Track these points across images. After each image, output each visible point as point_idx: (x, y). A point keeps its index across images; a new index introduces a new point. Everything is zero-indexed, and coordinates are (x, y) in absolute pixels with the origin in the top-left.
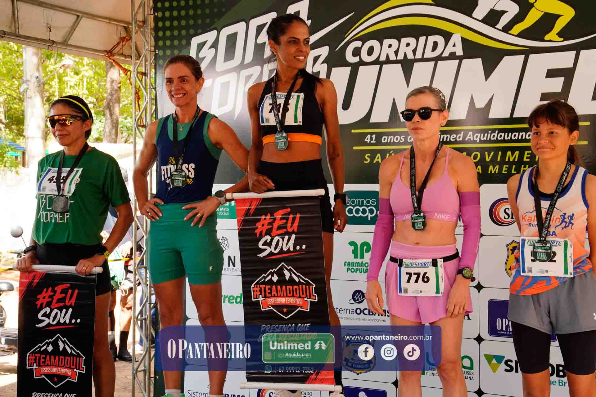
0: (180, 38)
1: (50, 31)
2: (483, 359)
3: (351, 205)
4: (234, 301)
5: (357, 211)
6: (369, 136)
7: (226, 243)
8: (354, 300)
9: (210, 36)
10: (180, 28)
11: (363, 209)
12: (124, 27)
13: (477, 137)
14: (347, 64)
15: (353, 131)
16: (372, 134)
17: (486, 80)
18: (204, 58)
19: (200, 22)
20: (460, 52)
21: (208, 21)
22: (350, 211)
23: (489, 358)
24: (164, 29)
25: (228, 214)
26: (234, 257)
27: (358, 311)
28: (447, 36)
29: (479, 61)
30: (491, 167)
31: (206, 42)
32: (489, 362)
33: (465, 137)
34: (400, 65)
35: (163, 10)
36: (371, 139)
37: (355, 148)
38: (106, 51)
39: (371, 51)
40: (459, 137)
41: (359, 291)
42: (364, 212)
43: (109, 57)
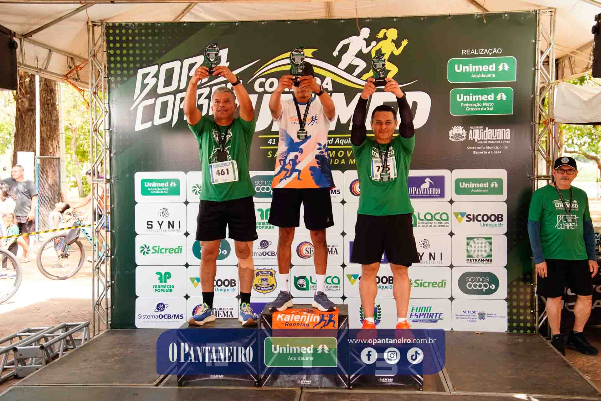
0: (128, 69)
1: (38, 61)
2: (346, 277)
3: (258, 185)
4: (173, 252)
5: (263, 189)
6: (271, 140)
7: (167, 212)
8: (262, 247)
9: (153, 69)
10: (128, 62)
11: (267, 187)
12: (71, 58)
13: (342, 141)
14: (254, 92)
15: (260, 136)
16: (273, 138)
17: (347, 106)
18: (148, 84)
19: (144, 59)
20: (330, 89)
21: (151, 59)
22: (258, 189)
23: (349, 277)
24: (116, 62)
25: (167, 192)
26: (173, 222)
27: (264, 254)
28: (323, 78)
29: (343, 94)
30: (351, 160)
31: (149, 73)
32: (350, 279)
33: (334, 141)
34: (291, 94)
35: (115, 48)
36: (272, 142)
37: (261, 148)
38: (64, 75)
39: (272, 85)
40: (331, 141)
41: (265, 241)
42: (268, 189)
43: (66, 80)
